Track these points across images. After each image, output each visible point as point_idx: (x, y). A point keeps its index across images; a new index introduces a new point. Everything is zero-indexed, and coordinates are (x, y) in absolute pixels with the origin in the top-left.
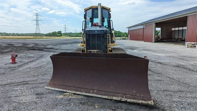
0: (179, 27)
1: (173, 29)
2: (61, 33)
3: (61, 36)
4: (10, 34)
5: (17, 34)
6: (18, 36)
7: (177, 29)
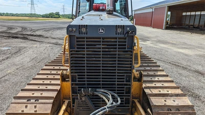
0: (191, 12)
1: (184, 14)
2: (59, 15)
3: (59, 17)
4: (4, 14)
5: (11, 14)
6: (12, 16)
7: (188, 14)
